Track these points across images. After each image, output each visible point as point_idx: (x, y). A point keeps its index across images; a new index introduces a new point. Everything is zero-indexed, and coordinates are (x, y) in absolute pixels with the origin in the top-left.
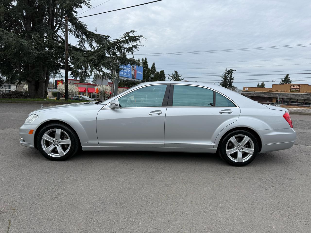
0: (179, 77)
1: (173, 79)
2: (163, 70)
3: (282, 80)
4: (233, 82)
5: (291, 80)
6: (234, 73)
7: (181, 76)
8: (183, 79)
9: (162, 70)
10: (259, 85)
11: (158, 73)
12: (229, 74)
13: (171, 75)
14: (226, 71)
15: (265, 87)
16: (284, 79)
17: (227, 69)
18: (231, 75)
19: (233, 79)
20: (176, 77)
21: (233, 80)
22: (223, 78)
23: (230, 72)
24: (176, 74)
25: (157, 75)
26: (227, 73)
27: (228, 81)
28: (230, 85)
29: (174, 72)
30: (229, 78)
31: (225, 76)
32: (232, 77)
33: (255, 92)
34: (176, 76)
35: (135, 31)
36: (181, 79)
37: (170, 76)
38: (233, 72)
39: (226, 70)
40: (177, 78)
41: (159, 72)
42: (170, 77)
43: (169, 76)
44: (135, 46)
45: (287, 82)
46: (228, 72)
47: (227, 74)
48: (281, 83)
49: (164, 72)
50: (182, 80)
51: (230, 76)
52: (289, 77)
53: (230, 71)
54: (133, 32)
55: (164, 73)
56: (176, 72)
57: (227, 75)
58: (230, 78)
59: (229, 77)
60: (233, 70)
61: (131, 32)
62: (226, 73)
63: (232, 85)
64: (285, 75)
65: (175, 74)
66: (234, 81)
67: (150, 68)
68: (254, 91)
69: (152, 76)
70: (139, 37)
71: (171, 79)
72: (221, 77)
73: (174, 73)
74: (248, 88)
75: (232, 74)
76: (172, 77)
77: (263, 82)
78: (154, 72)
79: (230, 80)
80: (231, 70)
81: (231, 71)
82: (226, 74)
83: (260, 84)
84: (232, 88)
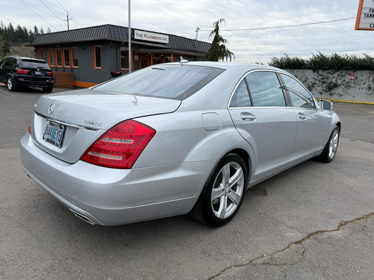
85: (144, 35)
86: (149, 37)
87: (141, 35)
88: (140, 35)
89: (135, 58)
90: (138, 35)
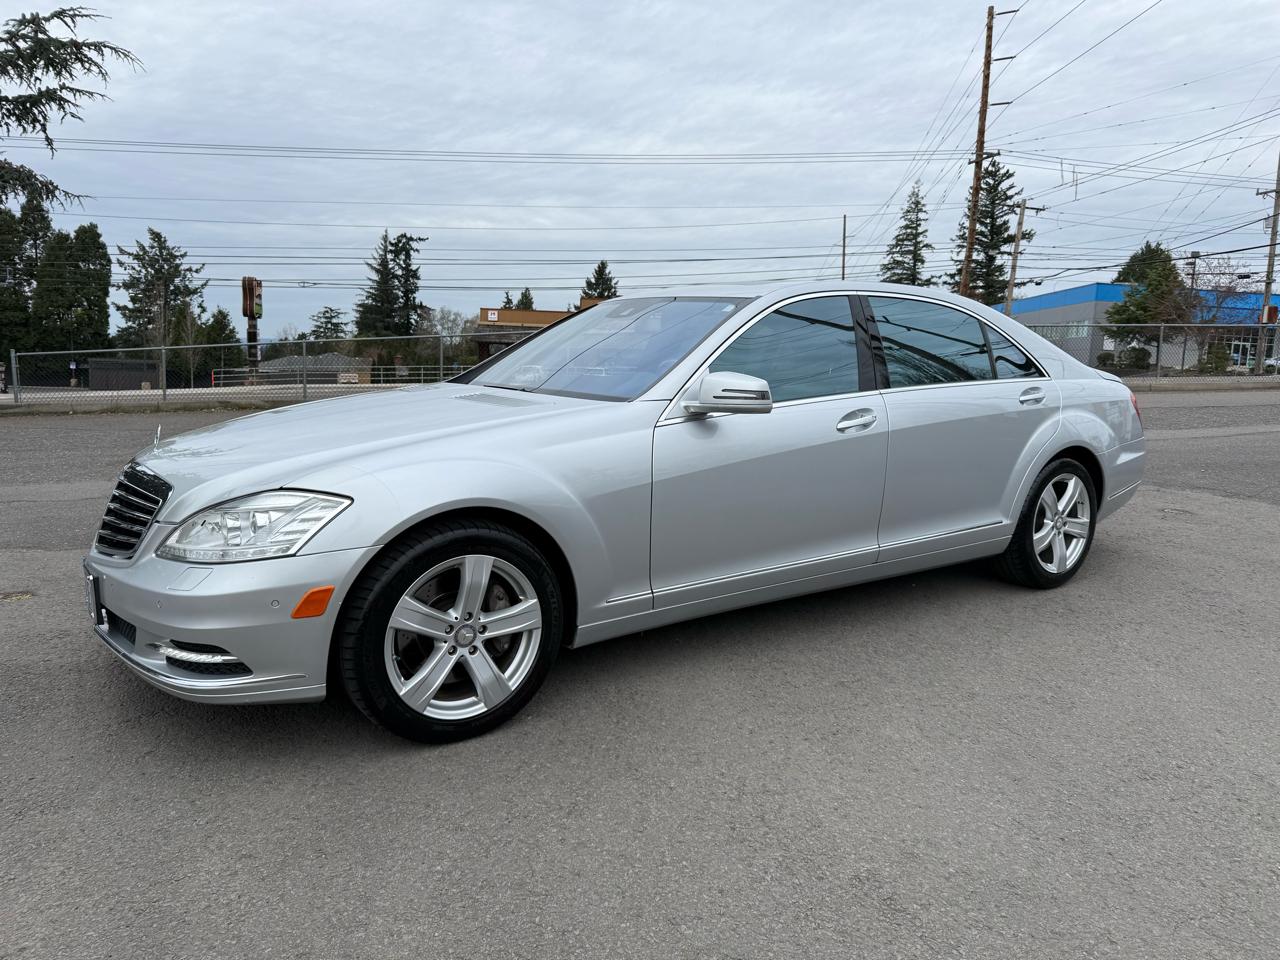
0: (178, 261)
1: (143, 271)
2: (94, 222)
3: (589, 283)
4: (417, 288)
5: (614, 282)
6: (417, 250)
7: (183, 256)
8: (197, 271)
9: (86, 224)
10: (509, 301)
11: (62, 238)
12: (397, 253)
13: (135, 250)
14: (386, 242)
15: (534, 307)
16: (593, 281)
17: (386, 231)
18: (408, 256)
19: (415, 275)
20: (158, 261)
21: (418, 278)
22: (377, 271)
23: (402, 247)
24: (155, 244)
25: (61, 249)
26: (390, 248)
27: (400, 281)
28: (408, 299)
29: (148, 236)
30: (400, 272)
31: (384, 263)
32: (414, 267)
33: (523, 328)
34: (161, 253)
35: (84, 12)
36: (190, 270)
37: (129, 254)
38: (414, 245)
39: (385, 238)
40: (166, 267)
41: (73, 235)
42: (124, 258)
43: (122, 252)
44: (55, 91)
45: (604, 290)
46: (392, 244)
47: (391, 251)
48: (585, 293)
49: (99, 236)
50: (194, 274)
51: (405, 261)
52: (607, 271)
53: (400, 241)
54: (72, 17)
55: (102, 239)
56: (156, 236)
57: (390, 256)
58: (403, 269)
59: (398, 264)
60: (411, 239)
61: (60, 14)
62: (385, 250)
63: (414, 298)
64: (596, 266)
65: (152, 247)
66: (420, 283)
67: (18, 214)
68: (520, 325)
69: (32, 253)
70: (98, 47)
71: (134, 268)
72: (368, 264)
73: (147, 242)
74: (496, 313)
75: (412, 252)
76: (137, 257)
77: (527, 289)
78: (41, 229)
79: (407, 280)
80: (404, 236)
81: (404, 240)
82: (386, 255)
83: (516, 298)
84: (416, 312)
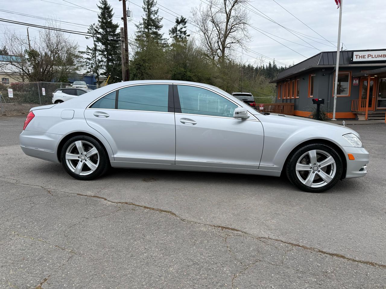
85: (368, 55)
86: (376, 56)
87: (363, 56)
88: (361, 57)
89: (354, 82)
90: (358, 56)
